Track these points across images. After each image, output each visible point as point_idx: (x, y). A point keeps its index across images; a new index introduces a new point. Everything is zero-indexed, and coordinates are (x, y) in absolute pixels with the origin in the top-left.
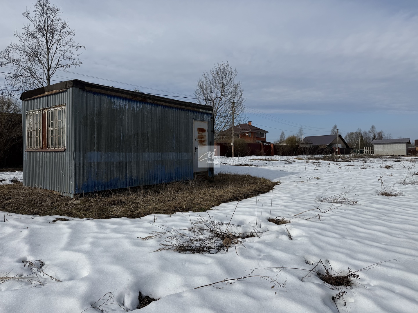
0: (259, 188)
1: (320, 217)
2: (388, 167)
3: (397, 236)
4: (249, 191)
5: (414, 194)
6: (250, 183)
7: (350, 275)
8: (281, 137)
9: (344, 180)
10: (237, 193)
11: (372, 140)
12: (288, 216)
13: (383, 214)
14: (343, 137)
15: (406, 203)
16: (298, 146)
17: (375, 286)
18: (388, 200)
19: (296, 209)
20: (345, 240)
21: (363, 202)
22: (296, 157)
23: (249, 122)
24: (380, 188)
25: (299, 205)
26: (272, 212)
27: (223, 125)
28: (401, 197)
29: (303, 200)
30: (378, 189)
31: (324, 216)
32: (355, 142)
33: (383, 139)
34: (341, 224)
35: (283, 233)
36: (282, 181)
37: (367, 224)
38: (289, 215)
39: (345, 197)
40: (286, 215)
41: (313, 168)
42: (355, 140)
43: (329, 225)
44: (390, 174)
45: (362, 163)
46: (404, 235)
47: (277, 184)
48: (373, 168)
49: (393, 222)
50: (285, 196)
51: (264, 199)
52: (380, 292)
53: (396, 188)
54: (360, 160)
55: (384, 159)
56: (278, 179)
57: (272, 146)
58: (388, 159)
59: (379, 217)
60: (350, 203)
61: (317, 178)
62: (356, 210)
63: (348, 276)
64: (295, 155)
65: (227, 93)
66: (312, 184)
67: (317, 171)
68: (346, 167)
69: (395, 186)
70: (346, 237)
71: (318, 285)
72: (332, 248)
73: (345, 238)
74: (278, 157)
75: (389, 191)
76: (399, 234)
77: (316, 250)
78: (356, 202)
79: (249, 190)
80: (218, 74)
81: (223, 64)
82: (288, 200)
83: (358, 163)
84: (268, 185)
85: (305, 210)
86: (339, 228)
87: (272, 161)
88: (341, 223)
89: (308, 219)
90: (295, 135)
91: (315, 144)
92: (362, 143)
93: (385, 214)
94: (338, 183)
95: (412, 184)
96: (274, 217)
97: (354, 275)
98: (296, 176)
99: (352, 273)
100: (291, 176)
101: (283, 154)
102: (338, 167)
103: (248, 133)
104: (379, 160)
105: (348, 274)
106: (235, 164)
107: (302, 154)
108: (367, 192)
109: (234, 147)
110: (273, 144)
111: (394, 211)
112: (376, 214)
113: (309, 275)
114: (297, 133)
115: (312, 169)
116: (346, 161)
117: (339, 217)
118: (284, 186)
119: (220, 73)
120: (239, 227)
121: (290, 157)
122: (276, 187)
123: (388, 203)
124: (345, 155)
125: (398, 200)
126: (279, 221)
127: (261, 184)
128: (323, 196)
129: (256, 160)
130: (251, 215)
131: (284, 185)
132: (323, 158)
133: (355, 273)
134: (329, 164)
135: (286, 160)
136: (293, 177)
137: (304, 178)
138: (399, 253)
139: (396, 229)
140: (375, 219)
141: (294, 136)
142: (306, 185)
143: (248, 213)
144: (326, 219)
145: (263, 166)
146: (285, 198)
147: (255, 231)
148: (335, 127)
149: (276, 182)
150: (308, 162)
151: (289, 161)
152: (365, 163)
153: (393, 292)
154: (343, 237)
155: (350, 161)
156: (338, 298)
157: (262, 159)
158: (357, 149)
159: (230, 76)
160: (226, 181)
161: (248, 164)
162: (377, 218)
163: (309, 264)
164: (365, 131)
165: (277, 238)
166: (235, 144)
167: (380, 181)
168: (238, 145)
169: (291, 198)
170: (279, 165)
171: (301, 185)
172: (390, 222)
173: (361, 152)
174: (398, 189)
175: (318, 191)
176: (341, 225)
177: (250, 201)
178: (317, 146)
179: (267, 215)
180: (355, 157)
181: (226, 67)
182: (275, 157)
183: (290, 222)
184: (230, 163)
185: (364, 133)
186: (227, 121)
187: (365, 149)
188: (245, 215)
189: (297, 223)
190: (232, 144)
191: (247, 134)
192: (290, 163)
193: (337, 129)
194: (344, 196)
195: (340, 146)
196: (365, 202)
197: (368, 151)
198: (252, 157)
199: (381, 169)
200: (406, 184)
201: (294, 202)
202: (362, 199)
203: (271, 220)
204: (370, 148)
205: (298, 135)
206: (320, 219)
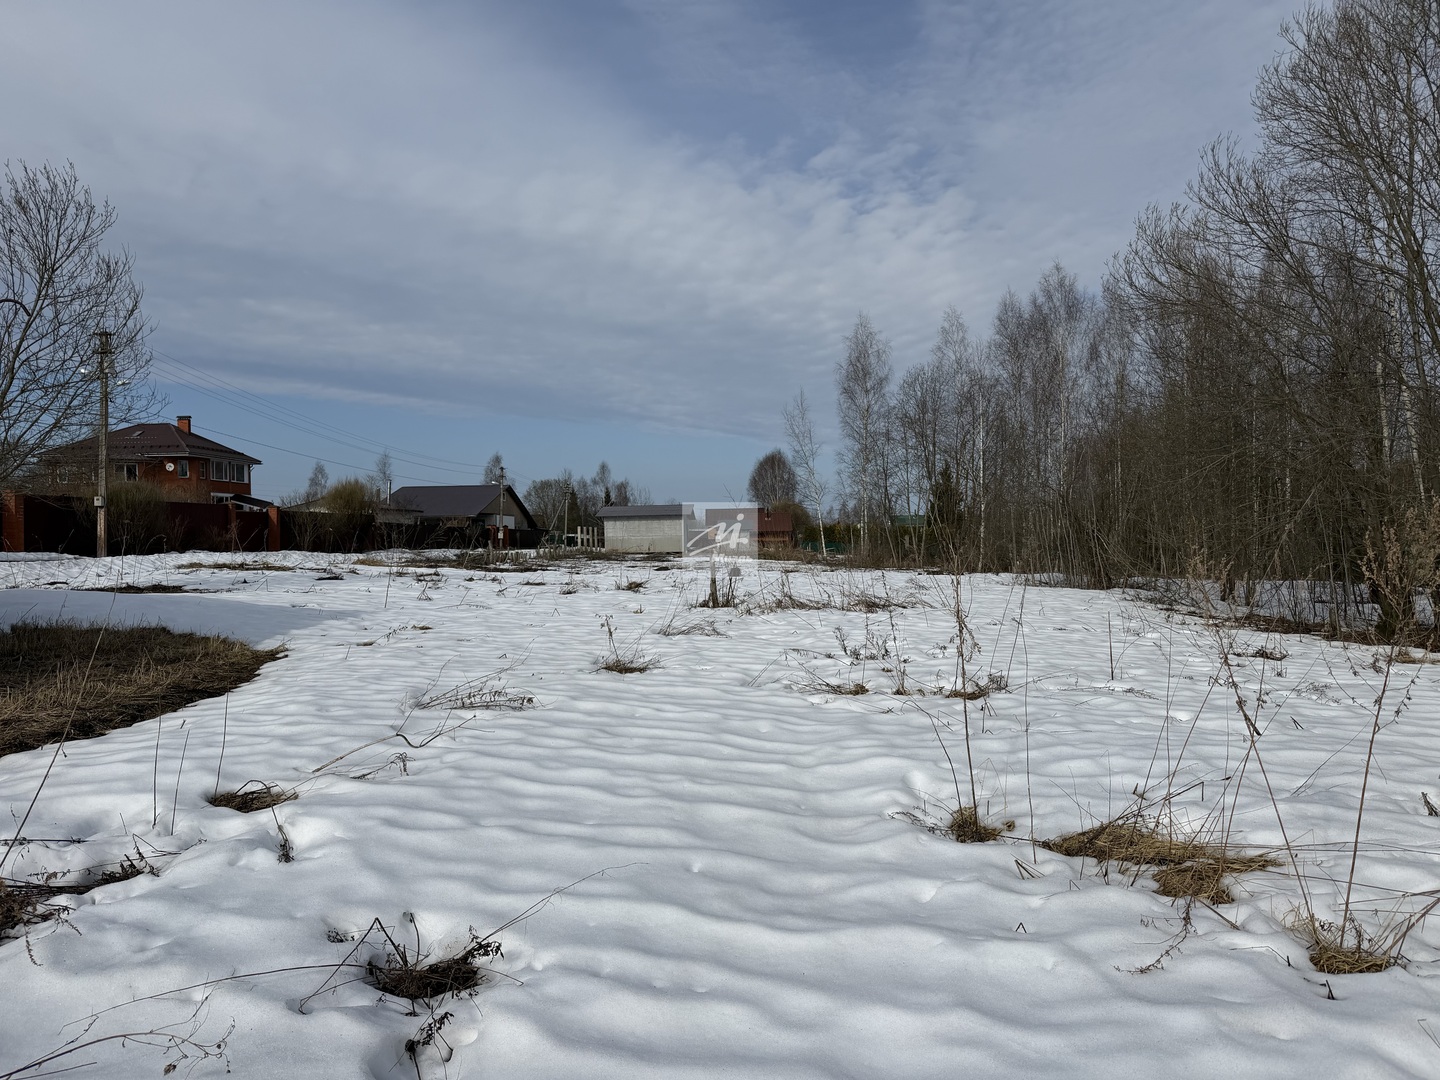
0: (195, 677)
1: (405, 765)
2: (634, 587)
3: (631, 792)
4: (149, 693)
5: (687, 663)
6: (160, 661)
7: (475, 950)
8: (314, 482)
9: (507, 632)
10: (90, 702)
11: (600, 505)
12: (293, 773)
13: (602, 729)
14: (520, 492)
15: (665, 690)
16: (371, 518)
17: (546, 969)
18: (621, 686)
19: (327, 746)
20: (480, 832)
21: (551, 697)
22: (361, 556)
23: (180, 418)
24: (605, 652)
25: (338, 729)
26: (227, 767)
27: (48, 420)
28: (655, 675)
29: (359, 711)
30: (598, 653)
31: (419, 759)
32: (555, 511)
33: (629, 504)
34: (472, 778)
35: (259, 841)
36: (293, 647)
37: (551, 769)
38: (295, 769)
39: (497, 685)
40: (284, 773)
41: (417, 594)
42: (554, 506)
43: (433, 786)
44: (634, 606)
45: (568, 575)
46: (646, 787)
47: (272, 656)
48: (597, 589)
49: (625, 751)
50: (293, 702)
51: (207, 718)
52: (558, 987)
53: (645, 647)
54: (565, 567)
55: (629, 563)
56: (280, 637)
57: (273, 515)
58: (639, 563)
59: (591, 740)
60: (513, 704)
61: (422, 628)
62: (526, 725)
63: (470, 953)
64: (361, 552)
65: (66, 292)
66: (399, 649)
67: (425, 604)
68: (520, 587)
69: (641, 641)
70: (483, 823)
71: (362, 1014)
72: (431, 866)
73: (477, 825)
74: (294, 557)
75: (626, 656)
76: (634, 787)
77: (371, 885)
78: (530, 700)
79: (149, 689)
80: (24, 209)
81: (48, 168)
82: (301, 715)
83: (556, 576)
84: (238, 664)
85: (356, 745)
86: (465, 793)
87: (267, 572)
88: (473, 775)
89: (364, 776)
90: (363, 480)
91: (431, 512)
92: (575, 515)
93: (607, 729)
94: (486, 642)
95: (688, 633)
96: (235, 787)
97: (484, 948)
98: (351, 623)
99: (479, 940)
100: (332, 627)
101: (317, 546)
102: (496, 587)
103: (173, 460)
104: (615, 565)
105: (468, 949)
106: (104, 583)
107: (382, 547)
108: (568, 664)
109: (108, 514)
110: (278, 508)
111: (633, 717)
112: (582, 730)
113: (332, 983)
114: (371, 474)
115: (411, 599)
116: (522, 571)
117: (469, 755)
118: (297, 664)
119: (32, 205)
120: (72, 847)
121: (340, 557)
122: (267, 668)
123: (619, 694)
124: (524, 551)
125: (648, 682)
126: (252, 800)
127: (207, 661)
128: (430, 687)
129: (205, 566)
130: (135, 786)
131: (299, 660)
132: (455, 561)
133: (490, 940)
134: (471, 580)
135: (325, 566)
136: (339, 629)
137: (377, 631)
138: (628, 845)
139: (632, 773)
140: (576, 747)
141: (357, 482)
142: (380, 655)
143: (122, 785)
144: (426, 768)
145: (229, 591)
146: (292, 708)
147: (140, 854)
148: (497, 460)
149: (270, 649)
150: (400, 574)
151: (335, 570)
152: (575, 577)
153: (594, 974)
154: (473, 820)
155: (535, 570)
156: (424, 1043)
157: (228, 562)
158: (557, 534)
159: (81, 226)
160: (48, 658)
161: (164, 583)
162: (583, 745)
163: (342, 941)
164: (582, 478)
165: (232, 864)
166: (110, 501)
167: (606, 628)
168: (128, 508)
169: (316, 704)
170: (292, 588)
171: (362, 658)
172: (616, 753)
173: (572, 542)
174: (650, 648)
175: (416, 673)
176: (473, 782)
177: (145, 731)
178: (439, 519)
179: (208, 782)
180: (553, 558)
181: (61, 186)
182: (285, 557)
183: (295, 797)
184: (82, 579)
185: (579, 483)
186: (69, 407)
187: (582, 532)
188: (109, 792)
189: (321, 795)
190: (98, 502)
191: (170, 467)
192: (336, 578)
193: (502, 469)
194: (495, 683)
195: (510, 522)
196: (555, 698)
197: (588, 540)
198: (188, 557)
199: (616, 592)
200: (674, 634)
201: (321, 721)
202: (552, 687)
203: (219, 800)
204: (595, 529)
205: (372, 478)
206: (405, 770)
